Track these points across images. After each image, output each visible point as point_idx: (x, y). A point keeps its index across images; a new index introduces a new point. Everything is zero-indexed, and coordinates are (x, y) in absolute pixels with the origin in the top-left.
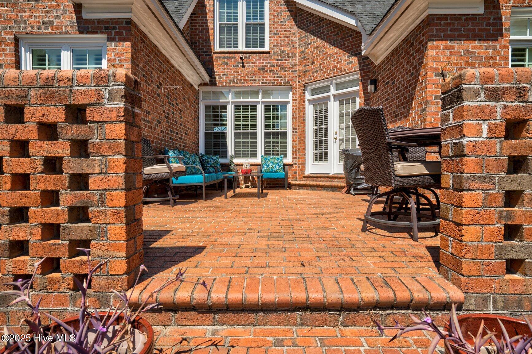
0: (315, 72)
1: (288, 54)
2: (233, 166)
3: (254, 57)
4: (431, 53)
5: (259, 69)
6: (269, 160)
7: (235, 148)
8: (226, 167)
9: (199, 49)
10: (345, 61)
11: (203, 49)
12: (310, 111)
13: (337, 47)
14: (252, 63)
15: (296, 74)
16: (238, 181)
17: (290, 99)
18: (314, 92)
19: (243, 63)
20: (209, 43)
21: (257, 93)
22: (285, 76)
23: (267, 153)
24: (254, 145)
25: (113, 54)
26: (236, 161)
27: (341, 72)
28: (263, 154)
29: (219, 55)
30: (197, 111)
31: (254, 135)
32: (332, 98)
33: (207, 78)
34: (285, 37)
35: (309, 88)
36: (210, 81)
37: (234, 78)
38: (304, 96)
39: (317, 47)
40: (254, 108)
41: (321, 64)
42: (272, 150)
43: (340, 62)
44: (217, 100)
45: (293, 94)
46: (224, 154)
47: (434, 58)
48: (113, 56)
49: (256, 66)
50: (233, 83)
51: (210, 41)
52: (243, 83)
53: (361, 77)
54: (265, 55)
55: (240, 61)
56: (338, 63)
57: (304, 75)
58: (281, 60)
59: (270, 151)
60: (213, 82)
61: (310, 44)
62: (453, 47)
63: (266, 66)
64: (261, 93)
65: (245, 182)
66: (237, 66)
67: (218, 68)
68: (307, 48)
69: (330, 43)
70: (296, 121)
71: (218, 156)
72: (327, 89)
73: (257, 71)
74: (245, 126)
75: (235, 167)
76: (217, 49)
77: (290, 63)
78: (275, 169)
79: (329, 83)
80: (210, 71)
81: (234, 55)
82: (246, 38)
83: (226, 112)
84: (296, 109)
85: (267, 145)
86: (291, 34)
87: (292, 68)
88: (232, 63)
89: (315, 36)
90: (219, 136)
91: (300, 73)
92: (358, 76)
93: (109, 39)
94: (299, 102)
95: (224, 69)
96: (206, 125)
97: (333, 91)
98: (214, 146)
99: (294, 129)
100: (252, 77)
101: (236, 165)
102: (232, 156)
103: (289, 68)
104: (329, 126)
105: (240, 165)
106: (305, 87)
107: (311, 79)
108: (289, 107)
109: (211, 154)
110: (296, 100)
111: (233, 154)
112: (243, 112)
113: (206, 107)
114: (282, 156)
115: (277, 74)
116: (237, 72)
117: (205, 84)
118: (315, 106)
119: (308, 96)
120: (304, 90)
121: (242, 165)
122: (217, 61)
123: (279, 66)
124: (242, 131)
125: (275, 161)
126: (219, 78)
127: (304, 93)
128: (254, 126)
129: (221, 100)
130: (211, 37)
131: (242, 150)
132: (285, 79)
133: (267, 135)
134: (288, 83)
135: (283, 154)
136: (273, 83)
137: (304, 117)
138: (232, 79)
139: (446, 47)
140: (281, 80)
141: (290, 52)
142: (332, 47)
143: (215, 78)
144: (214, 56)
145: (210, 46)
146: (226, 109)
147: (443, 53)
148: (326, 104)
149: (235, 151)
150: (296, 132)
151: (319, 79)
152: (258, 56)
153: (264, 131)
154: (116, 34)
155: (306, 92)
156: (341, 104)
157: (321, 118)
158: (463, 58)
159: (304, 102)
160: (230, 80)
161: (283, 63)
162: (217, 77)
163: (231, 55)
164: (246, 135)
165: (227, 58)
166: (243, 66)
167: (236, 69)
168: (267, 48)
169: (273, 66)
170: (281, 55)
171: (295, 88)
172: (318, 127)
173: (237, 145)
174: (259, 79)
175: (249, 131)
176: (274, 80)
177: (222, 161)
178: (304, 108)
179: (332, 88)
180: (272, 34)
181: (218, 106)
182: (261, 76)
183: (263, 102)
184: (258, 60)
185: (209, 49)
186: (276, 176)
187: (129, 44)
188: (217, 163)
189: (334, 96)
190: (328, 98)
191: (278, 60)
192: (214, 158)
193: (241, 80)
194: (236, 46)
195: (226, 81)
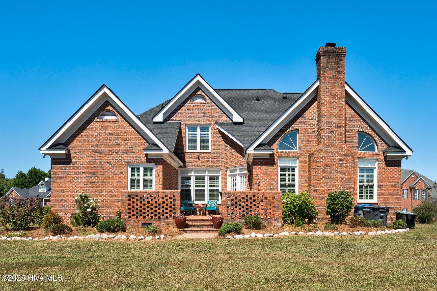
0: (231, 163)
1: (219, 154)
2: (194, 205)
3: (204, 155)
4: (254, 170)
5: (206, 160)
6: (210, 202)
7: (195, 197)
8: (191, 205)
9: (179, 151)
10: (242, 160)
11: (180, 151)
12: (229, 180)
13: (239, 153)
14: (203, 157)
15: (223, 163)
16: (196, 212)
17: (221, 174)
18: (231, 171)
19: (199, 158)
20: (183, 148)
21: (206, 171)
22: (218, 164)
23: (210, 199)
24: (204, 195)
25: (157, 169)
26: (196, 202)
27: (240, 164)
28: (208, 199)
29: (188, 154)
30: (178, 179)
31: (204, 191)
32: (237, 175)
33: (182, 164)
34: (218, 146)
35: (229, 169)
36: (184, 166)
37: (194, 164)
38: (227, 173)
39: (232, 152)
40: (204, 178)
41: (233, 160)
42: (212, 197)
43: (240, 160)
44: (186, 174)
45: (222, 172)
46: (190, 199)
47: (255, 171)
48: (157, 170)
49: (205, 159)
50: (194, 167)
51: (184, 147)
52: (199, 167)
53: (247, 168)
54: (209, 154)
55: (198, 157)
56: (239, 160)
57: (226, 163)
58: (216, 156)
59: (215, 198)
60: (185, 166)
61: (229, 150)
62: (261, 168)
63: (210, 159)
64: (207, 171)
65: (200, 212)
66: (196, 159)
67: (187, 159)
68: (228, 152)
69: (236, 151)
70: (223, 184)
71: (187, 200)
72: (235, 171)
73: (205, 161)
74: (200, 186)
75: (195, 205)
76: (187, 150)
77: (221, 157)
78: (213, 206)
79: (236, 168)
80: (183, 161)
81: (195, 154)
82: (201, 145)
83: (191, 180)
84: (223, 179)
85: (210, 195)
86: (221, 144)
87: (221, 160)
88: (194, 157)
89: (231, 147)
90: (187, 191)
91: (225, 162)
92: (246, 167)
93: (156, 165)
94: (224, 176)
95: (190, 160)
96: (181, 185)
97: (238, 172)
98: (185, 196)
99: (222, 188)
100: (203, 164)
101: (196, 204)
102: (194, 200)
103: (220, 160)
104: (237, 187)
105: (197, 204)
106: (227, 169)
107: (229, 166)
108: (220, 178)
109: (184, 199)
110: (223, 175)
111: (194, 199)
112: (199, 179)
113: (182, 177)
114: (216, 200)
115: (215, 163)
116: (196, 161)
117: (182, 167)
118: (231, 177)
119: (228, 173)
120: (226, 170)
121: (198, 204)
122: (187, 156)
123: (216, 159)
124: (198, 189)
125: (213, 203)
126: (188, 164)
127: (227, 172)
128: (204, 186)
129: (188, 174)
130: (184, 145)
131: (198, 197)
132: (218, 165)
133: (210, 191)
134: (220, 167)
135: (217, 199)
136: (213, 167)
137: (226, 182)
138: (194, 165)
139: (258, 168)
140: (216, 165)
141: (220, 152)
142: (237, 153)
143: (186, 164)
144: (186, 154)
145: (184, 150)
146: (191, 178)
147: (258, 170)
148: (236, 177)
149: (195, 198)
150: (223, 189)
151: (232, 166)
152: (206, 154)
153: (208, 188)
154: (158, 163)
155: (227, 171)
156: (241, 178)
157: (234, 183)
158: (264, 171)
159: (227, 176)
160: (193, 165)
161: (217, 157)
162: (187, 164)
163: (193, 154)
164: (200, 190)
165: (192, 155)
166: (199, 159)
167: (196, 160)
168: (209, 151)
169: (213, 159)
170: (216, 154)
171: (223, 169)
172: (233, 187)
173: (196, 195)
174: (206, 164)
175: (202, 189)
176: (213, 165)
177: (189, 202)
178: (227, 178)
179: (238, 171)
180: (212, 144)
181: (187, 177)
182: (207, 163)
183: (208, 175)
184: (206, 156)
185: (183, 151)
186: (213, 209)
187: (162, 166)
188: (187, 203)
189: (239, 174)
190: (236, 175)
191: (215, 156)
192: (185, 201)
193: (198, 165)
194: (196, 149)
195: (191, 165)
